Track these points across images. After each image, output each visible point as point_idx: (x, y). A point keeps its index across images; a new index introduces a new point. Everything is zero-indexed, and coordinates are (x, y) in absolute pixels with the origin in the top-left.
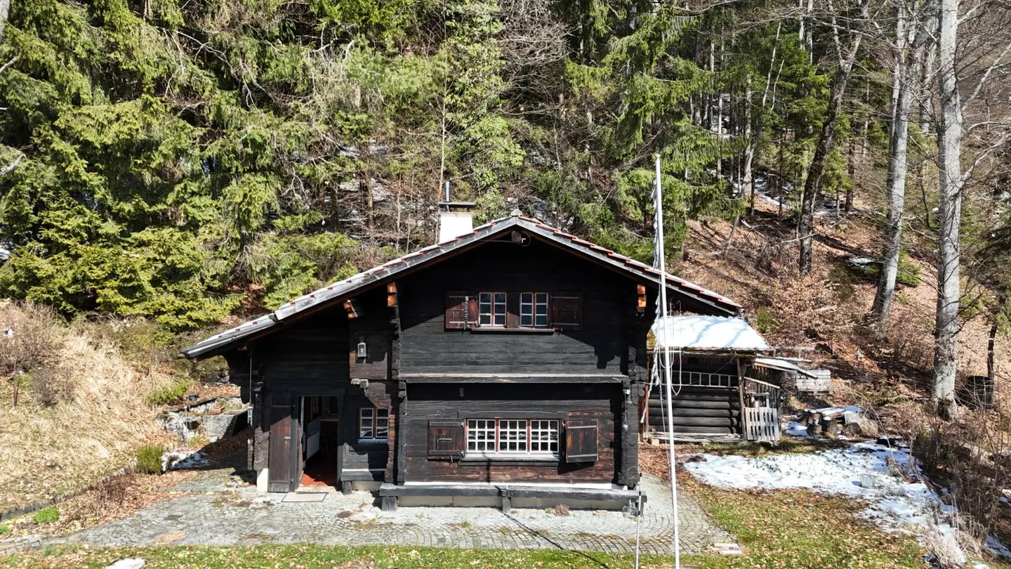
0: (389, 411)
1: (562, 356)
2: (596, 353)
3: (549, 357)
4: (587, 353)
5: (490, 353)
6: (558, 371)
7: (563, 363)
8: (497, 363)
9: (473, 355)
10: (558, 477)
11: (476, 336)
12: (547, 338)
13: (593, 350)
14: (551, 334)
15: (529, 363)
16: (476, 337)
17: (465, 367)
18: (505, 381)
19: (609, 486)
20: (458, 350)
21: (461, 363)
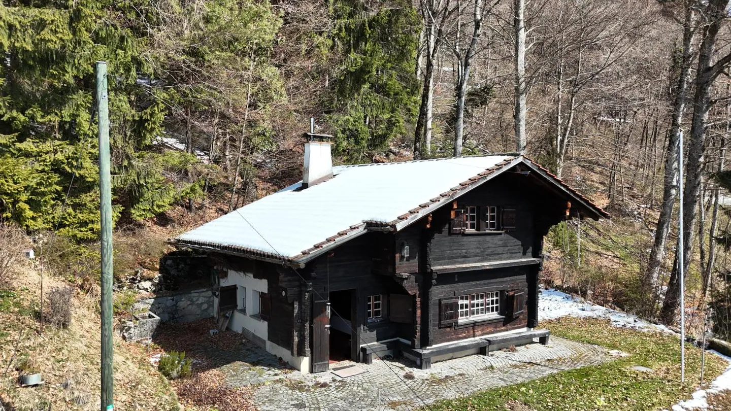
0: (417, 296)
1: (507, 248)
2: (522, 245)
3: (500, 250)
4: (518, 245)
5: (472, 249)
6: (505, 259)
7: (507, 253)
8: (476, 256)
9: (464, 251)
10: (503, 328)
11: (465, 237)
12: (499, 237)
13: (520, 244)
14: (500, 234)
15: (491, 255)
16: (465, 239)
17: (460, 260)
18: (488, 268)
19: (525, 329)
20: (455, 248)
21: (457, 257)
